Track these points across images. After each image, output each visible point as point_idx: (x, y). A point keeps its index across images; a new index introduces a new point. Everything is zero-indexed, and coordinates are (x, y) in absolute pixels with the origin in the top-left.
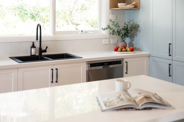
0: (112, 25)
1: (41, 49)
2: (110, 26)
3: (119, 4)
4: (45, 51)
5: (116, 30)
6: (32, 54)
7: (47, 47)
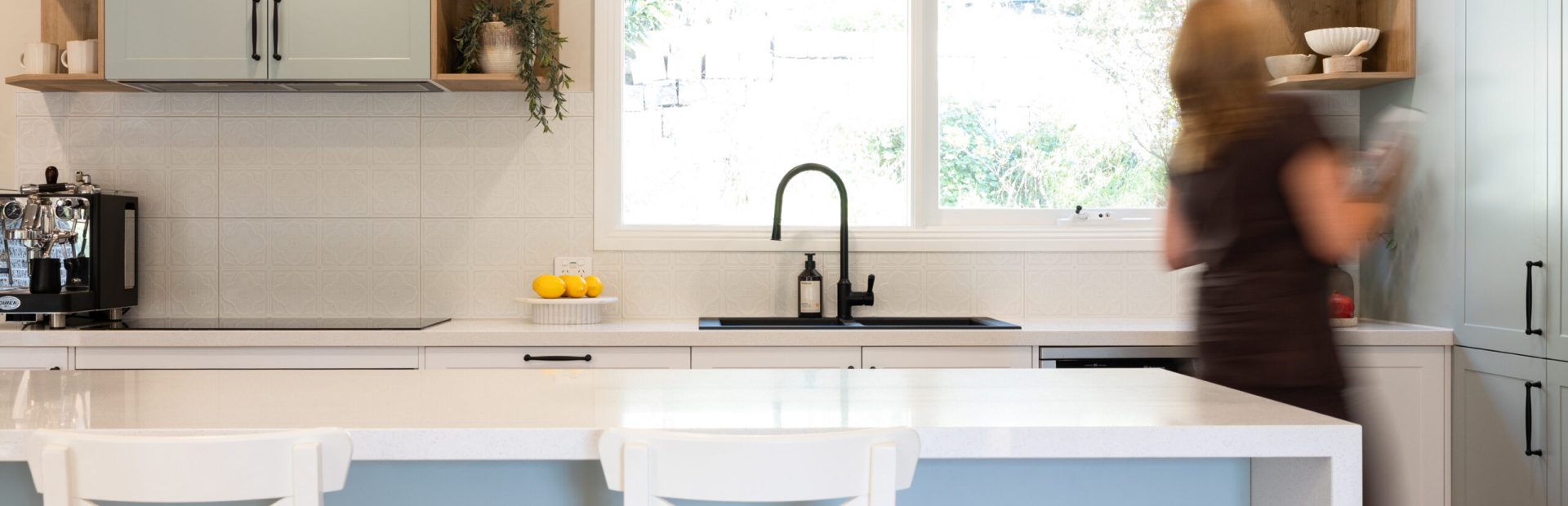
1: (849, 286)
4: (867, 299)
6: (804, 310)
7: (871, 280)
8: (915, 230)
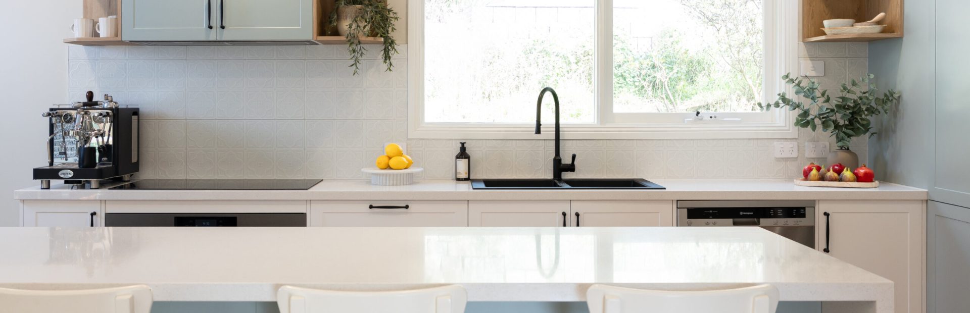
0: (797, 93)
1: (560, 160)
2: (787, 97)
3: (826, 23)
4: (571, 168)
5: (814, 112)
7: (574, 157)
8: (599, 126)
